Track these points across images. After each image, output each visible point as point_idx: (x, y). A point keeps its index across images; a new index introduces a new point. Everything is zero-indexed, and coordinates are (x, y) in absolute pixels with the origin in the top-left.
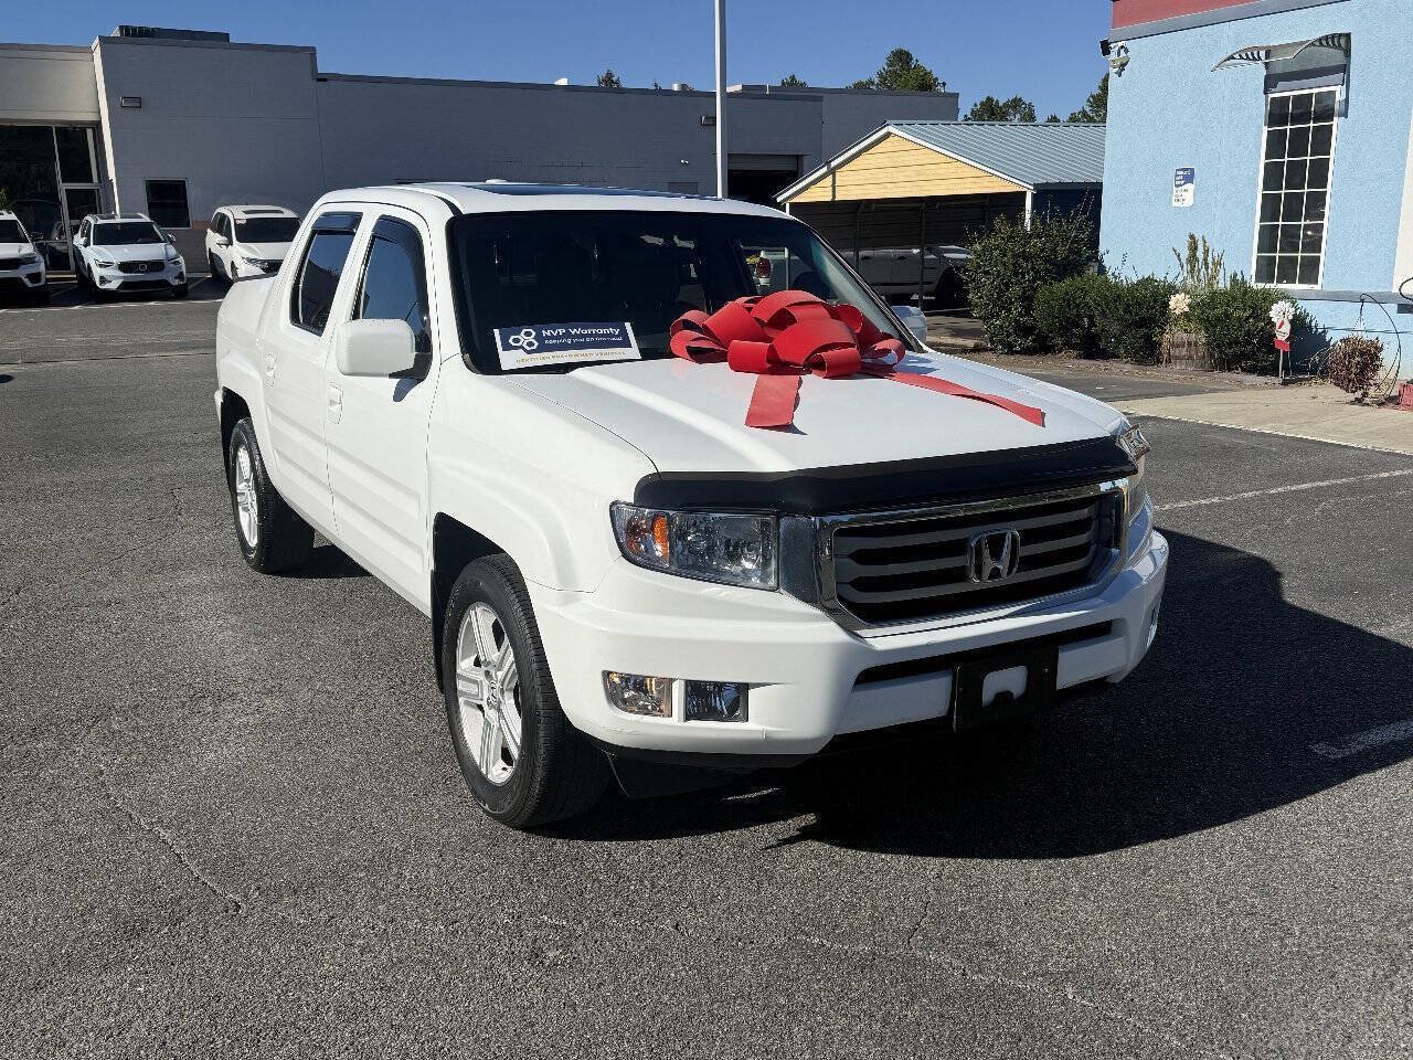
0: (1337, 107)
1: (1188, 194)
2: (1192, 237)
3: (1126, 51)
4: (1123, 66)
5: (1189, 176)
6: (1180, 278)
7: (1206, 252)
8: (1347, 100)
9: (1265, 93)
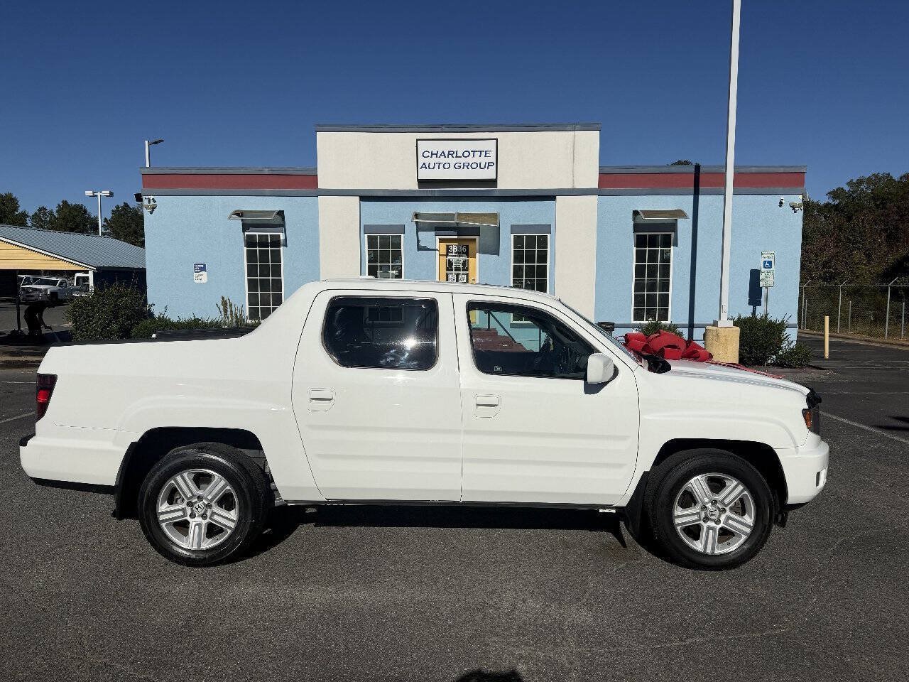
0: (282, 242)
1: (204, 277)
2: (223, 298)
3: (154, 201)
4: (154, 208)
5: (203, 269)
6: (220, 319)
7: (231, 305)
8: (286, 239)
9: (244, 232)
